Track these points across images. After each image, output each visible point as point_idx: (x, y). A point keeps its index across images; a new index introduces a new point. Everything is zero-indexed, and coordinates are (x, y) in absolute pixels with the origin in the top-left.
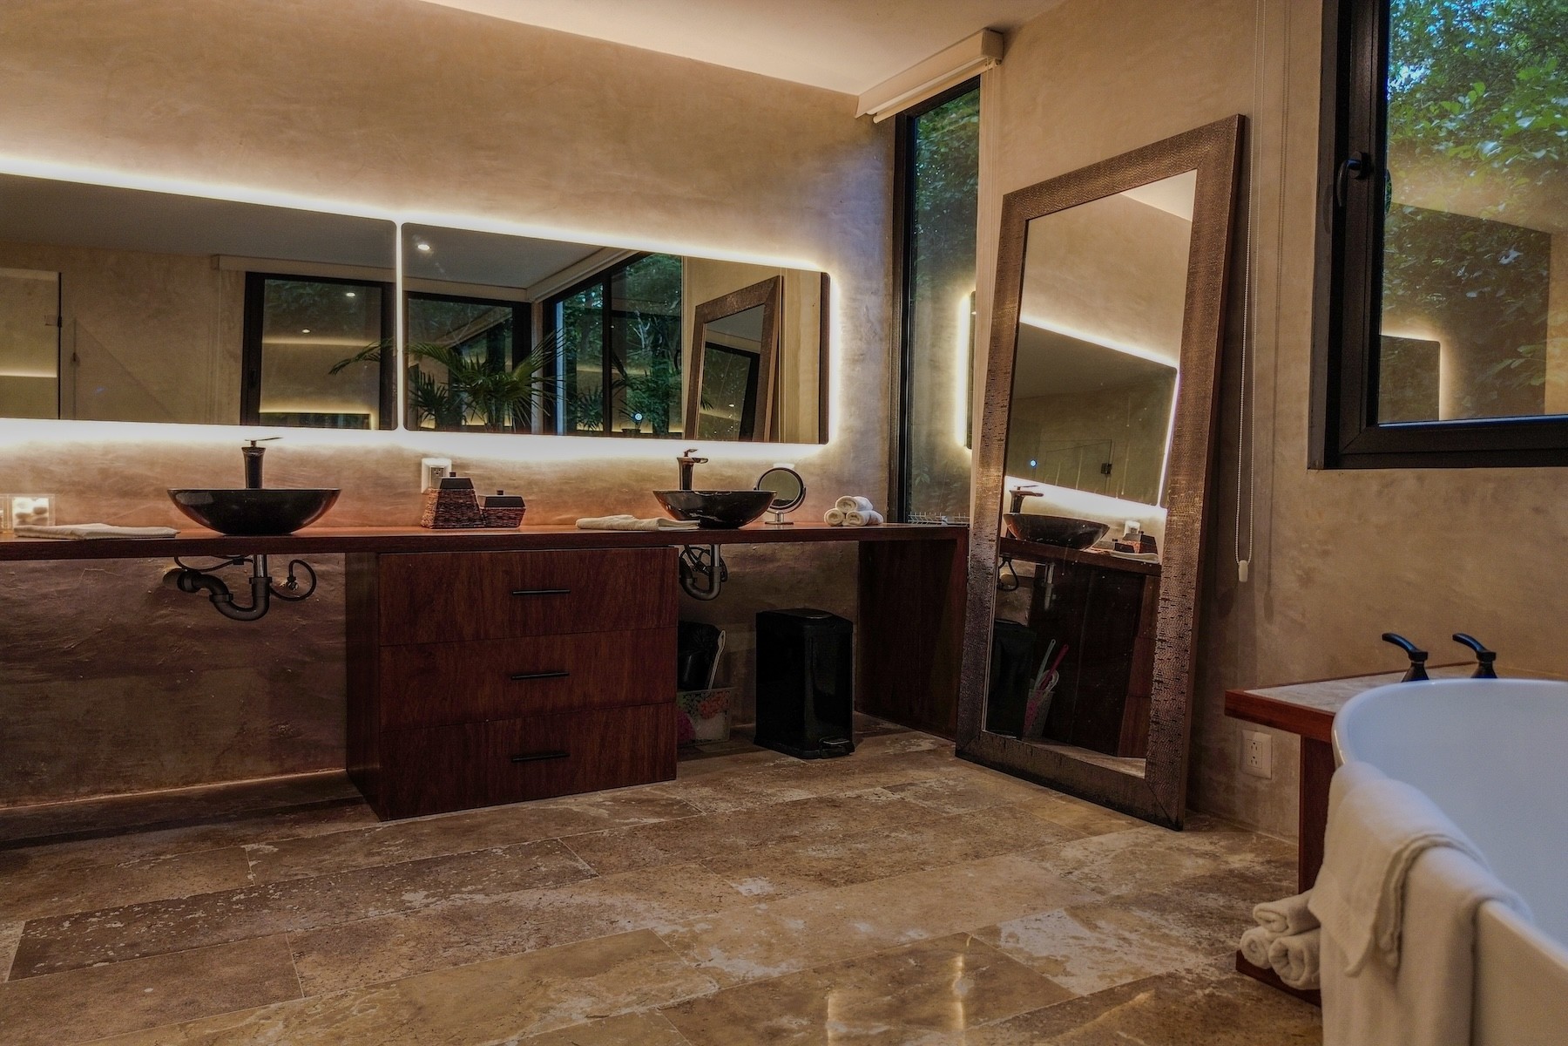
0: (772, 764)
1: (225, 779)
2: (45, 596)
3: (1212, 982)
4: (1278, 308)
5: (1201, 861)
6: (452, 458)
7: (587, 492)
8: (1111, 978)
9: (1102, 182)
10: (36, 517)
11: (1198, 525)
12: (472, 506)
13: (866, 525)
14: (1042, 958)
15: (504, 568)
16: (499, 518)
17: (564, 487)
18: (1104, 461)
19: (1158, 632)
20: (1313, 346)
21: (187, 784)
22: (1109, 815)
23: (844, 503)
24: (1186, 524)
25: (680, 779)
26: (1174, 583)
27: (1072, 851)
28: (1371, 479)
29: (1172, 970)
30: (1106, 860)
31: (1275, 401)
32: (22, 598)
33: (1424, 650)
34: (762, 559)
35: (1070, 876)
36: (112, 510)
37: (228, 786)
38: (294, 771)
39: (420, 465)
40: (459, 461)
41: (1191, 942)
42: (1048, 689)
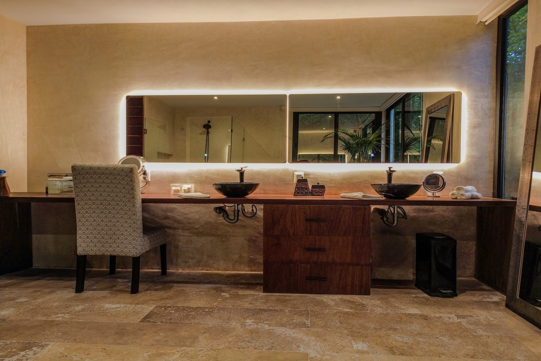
0: (414, 296)
1: (236, 271)
2: (192, 212)
6: (304, 172)
7: (352, 183)
10: (188, 190)
12: (307, 188)
13: (471, 199)
15: (303, 211)
16: (317, 192)
17: (343, 181)
21: (226, 270)
23: (459, 189)
25: (372, 295)
32: (187, 212)
34: (427, 211)
36: (208, 188)
37: (235, 273)
38: (254, 271)
39: (294, 174)
40: (306, 173)
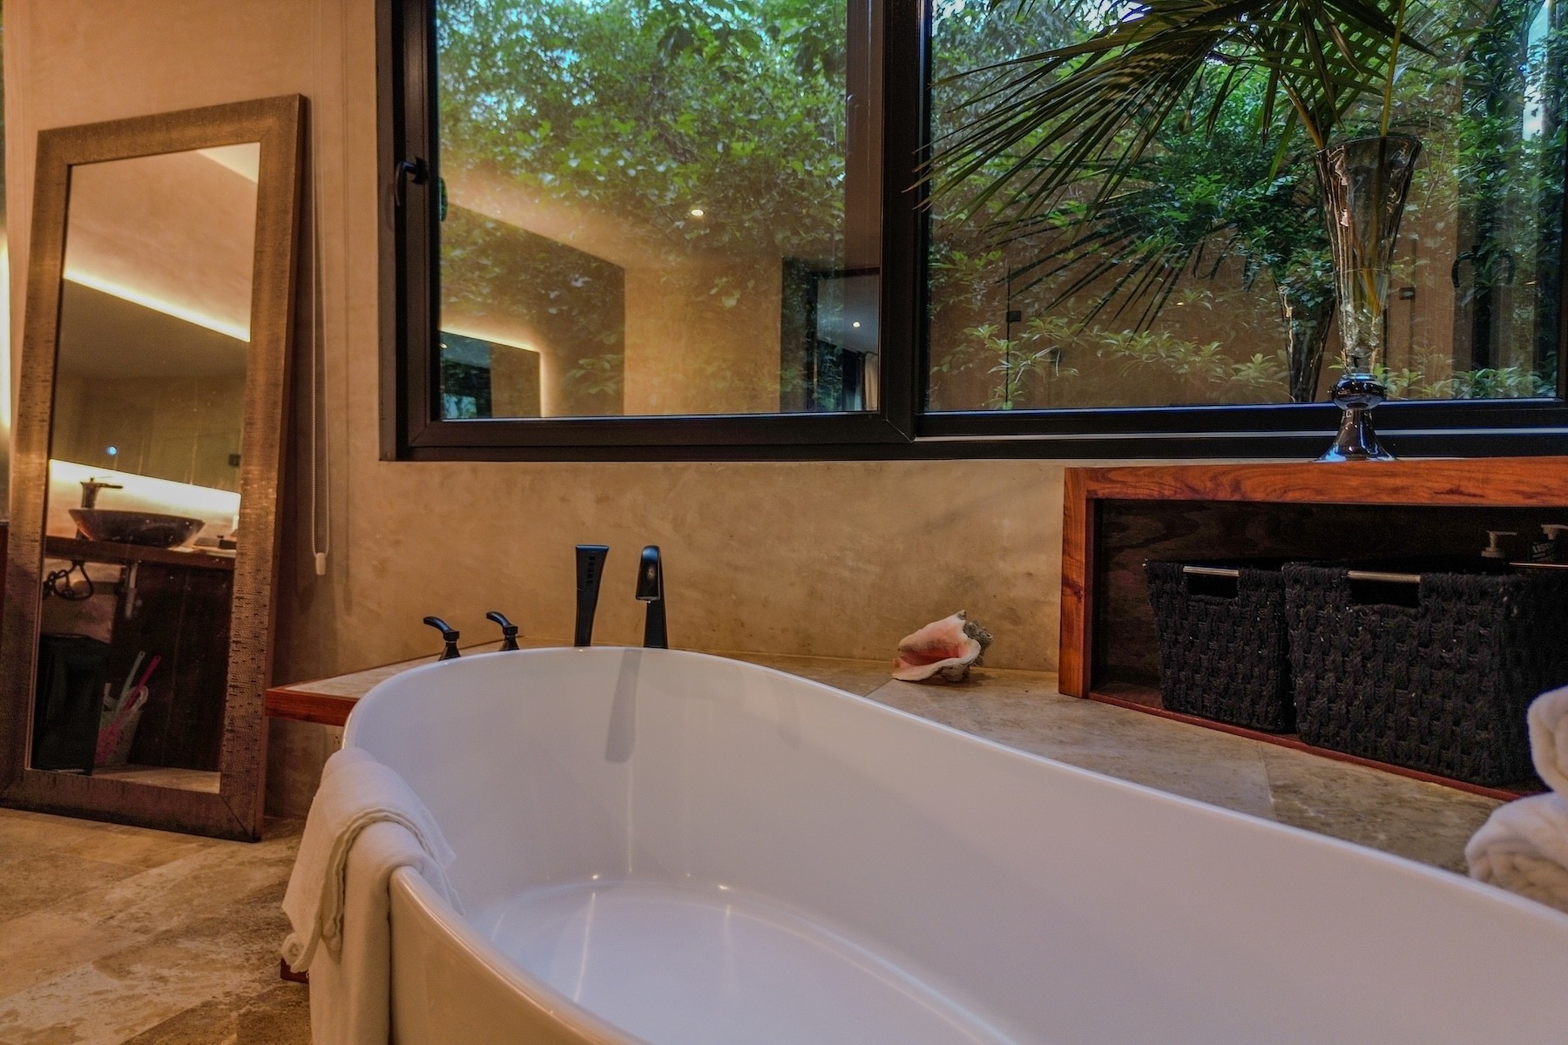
3: (252, 998)
4: (347, 298)
5: (272, 870)
8: (132, 1030)
9: (159, 137)
11: (272, 518)
14: (45, 1030)
18: (232, 452)
19: (232, 633)
20: (381, 339)
22: (178, 841)
24: (259, 516)
26: (248, 579)
27: (119, 892)
28: (433, 471)
29: (208, 998)
30: (161, 893)
31: (347, 392)
33: (456, 629)
35: (111, 921)
41: (238, 961)
42: (135, 708)
